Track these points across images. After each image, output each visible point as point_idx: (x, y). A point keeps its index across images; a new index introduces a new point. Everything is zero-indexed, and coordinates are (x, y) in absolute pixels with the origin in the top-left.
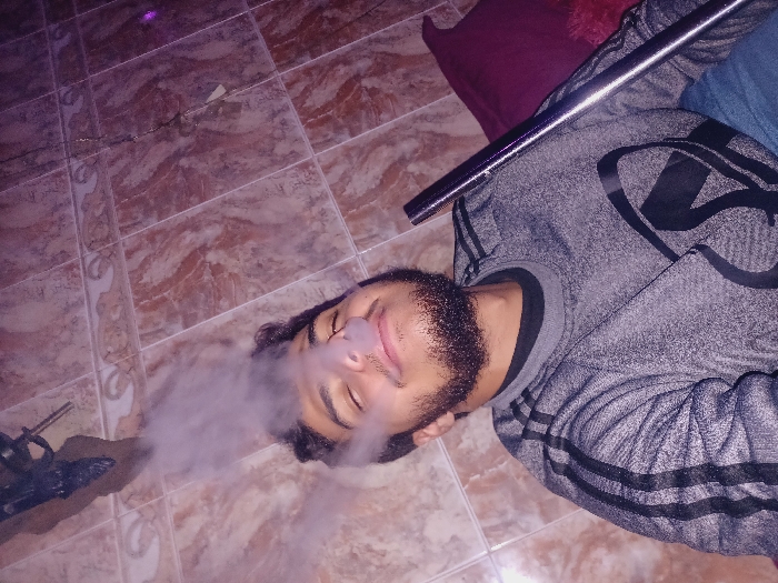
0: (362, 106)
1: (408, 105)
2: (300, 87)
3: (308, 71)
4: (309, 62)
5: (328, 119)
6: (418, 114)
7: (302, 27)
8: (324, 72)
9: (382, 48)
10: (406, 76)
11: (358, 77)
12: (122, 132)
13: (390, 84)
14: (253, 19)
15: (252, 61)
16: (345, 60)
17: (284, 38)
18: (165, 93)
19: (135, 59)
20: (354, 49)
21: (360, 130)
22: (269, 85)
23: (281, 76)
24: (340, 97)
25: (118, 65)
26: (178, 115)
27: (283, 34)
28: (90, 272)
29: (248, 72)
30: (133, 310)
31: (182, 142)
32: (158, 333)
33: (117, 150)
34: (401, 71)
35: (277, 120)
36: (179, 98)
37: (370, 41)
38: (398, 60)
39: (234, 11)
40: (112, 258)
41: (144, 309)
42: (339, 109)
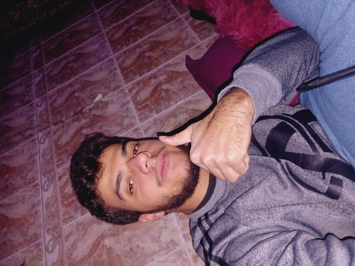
0: (162, 98)
1: (183, 96)
2: (135, 91)
3: (138, 83)
4: (139, 78)
5: (147, 106)
6: (187, 101)
7: (136, 62)
8: (146, 82)
9: (171, 69)
10: (181, 82)
11: (160, 84)
12: (59, 118)
13: (174, 87)
14: (115, 60)
15: (114, 80)
16: (154, 76)
17: (129, 68)
18: (78, 98)
19: (66, 83)
20: (159, 70)
21: (161, 110)
22: (121, 91)
23: (126, 86)
24: (152, 95)
25: (59, 87)
26: (82, 109)
27: (128, 66)
28: (44, 187)
29: (113, 85)
30: (61, 206)
31: (84, 121)
32: (71, 218)
33: (57, 126)
34: (180, 79)
35: (124, 108)
36: (84, 100)
37: (166, 66)
38: (178, 74)
39: (107, 56)
40: (53, 180)
41: (65, 206)
42: (151, 101)
